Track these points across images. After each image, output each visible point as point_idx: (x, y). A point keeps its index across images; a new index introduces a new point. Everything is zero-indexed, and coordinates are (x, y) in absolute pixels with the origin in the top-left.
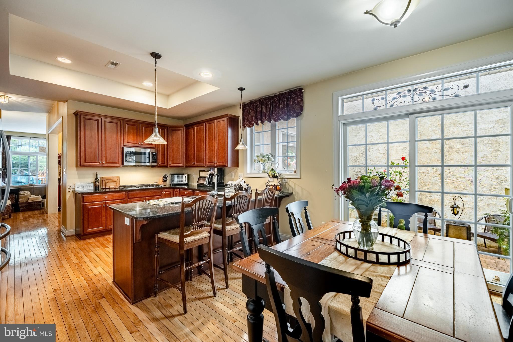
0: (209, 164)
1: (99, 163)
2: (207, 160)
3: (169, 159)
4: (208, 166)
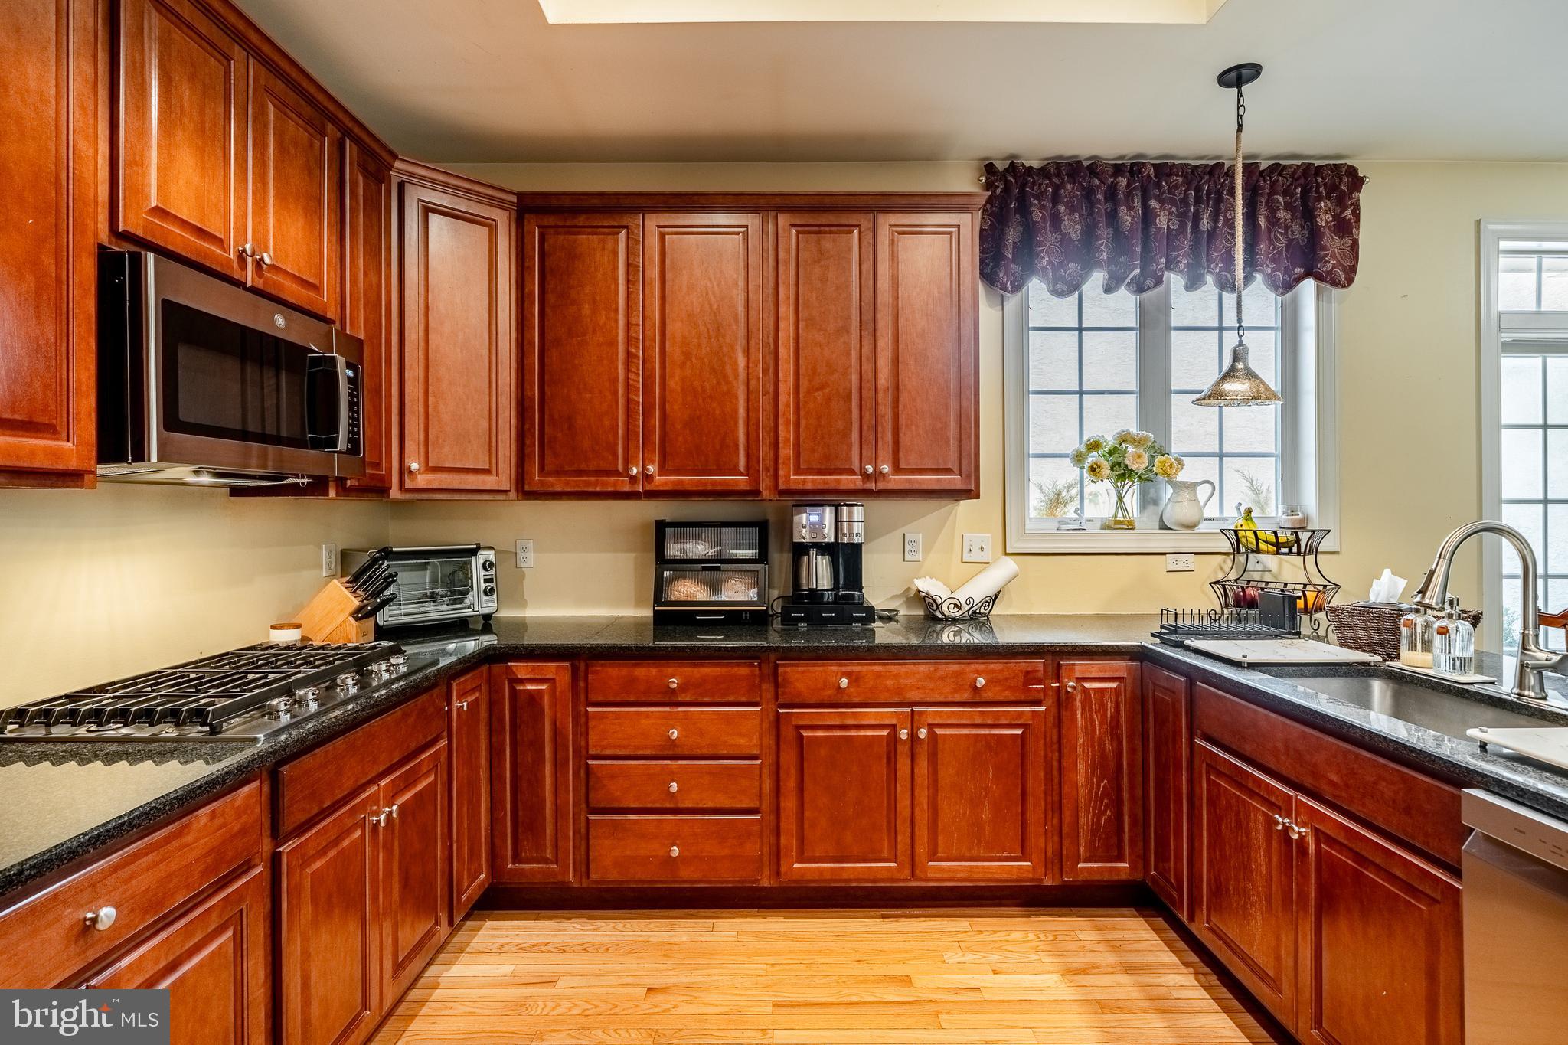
0: (811, 481)
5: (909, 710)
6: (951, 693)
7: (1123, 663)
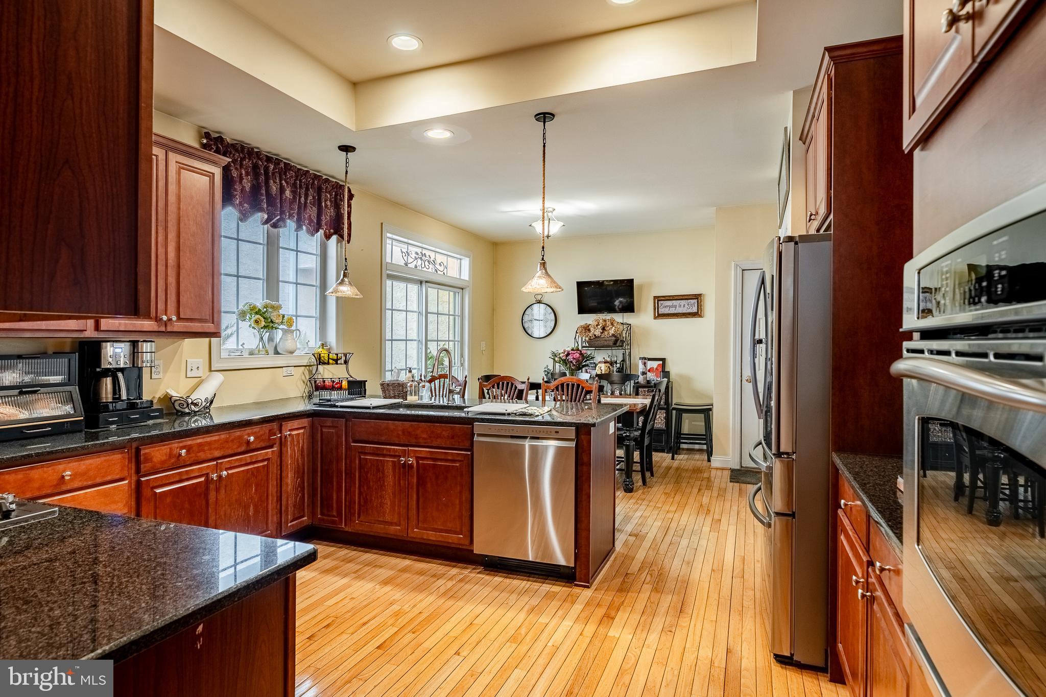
5: (215, 463)
6: (237, 448)
7: (306, 420)
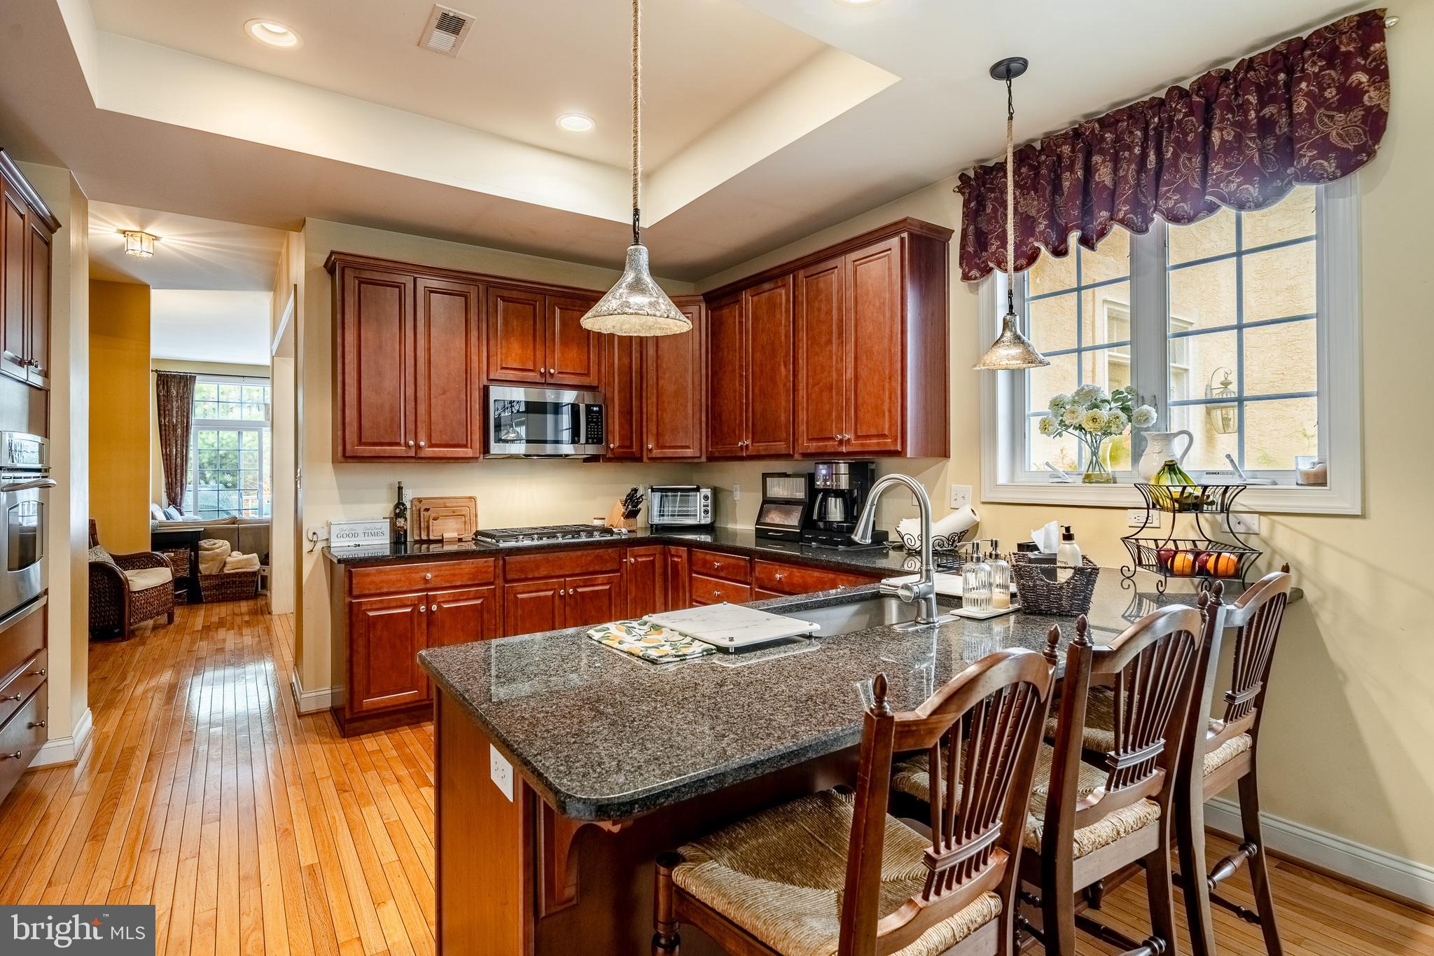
0: (813, 447)
1: (407, 445)
2: (803, 428)
3: (645, 429)
4: (806, 456)
